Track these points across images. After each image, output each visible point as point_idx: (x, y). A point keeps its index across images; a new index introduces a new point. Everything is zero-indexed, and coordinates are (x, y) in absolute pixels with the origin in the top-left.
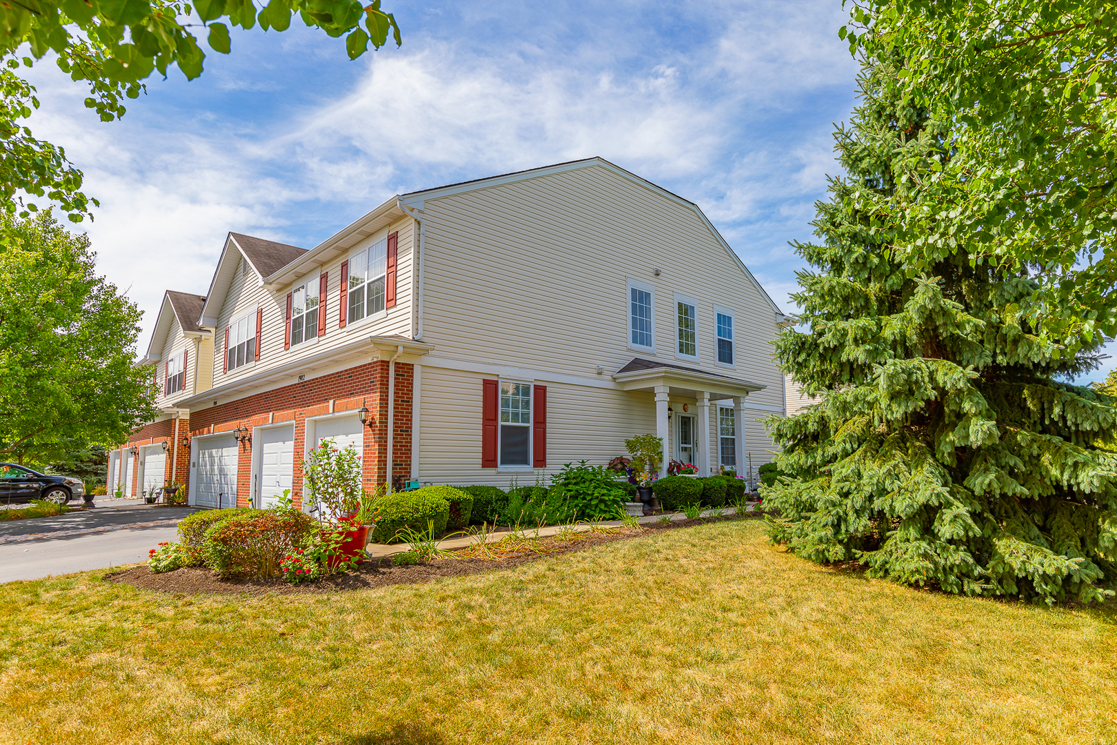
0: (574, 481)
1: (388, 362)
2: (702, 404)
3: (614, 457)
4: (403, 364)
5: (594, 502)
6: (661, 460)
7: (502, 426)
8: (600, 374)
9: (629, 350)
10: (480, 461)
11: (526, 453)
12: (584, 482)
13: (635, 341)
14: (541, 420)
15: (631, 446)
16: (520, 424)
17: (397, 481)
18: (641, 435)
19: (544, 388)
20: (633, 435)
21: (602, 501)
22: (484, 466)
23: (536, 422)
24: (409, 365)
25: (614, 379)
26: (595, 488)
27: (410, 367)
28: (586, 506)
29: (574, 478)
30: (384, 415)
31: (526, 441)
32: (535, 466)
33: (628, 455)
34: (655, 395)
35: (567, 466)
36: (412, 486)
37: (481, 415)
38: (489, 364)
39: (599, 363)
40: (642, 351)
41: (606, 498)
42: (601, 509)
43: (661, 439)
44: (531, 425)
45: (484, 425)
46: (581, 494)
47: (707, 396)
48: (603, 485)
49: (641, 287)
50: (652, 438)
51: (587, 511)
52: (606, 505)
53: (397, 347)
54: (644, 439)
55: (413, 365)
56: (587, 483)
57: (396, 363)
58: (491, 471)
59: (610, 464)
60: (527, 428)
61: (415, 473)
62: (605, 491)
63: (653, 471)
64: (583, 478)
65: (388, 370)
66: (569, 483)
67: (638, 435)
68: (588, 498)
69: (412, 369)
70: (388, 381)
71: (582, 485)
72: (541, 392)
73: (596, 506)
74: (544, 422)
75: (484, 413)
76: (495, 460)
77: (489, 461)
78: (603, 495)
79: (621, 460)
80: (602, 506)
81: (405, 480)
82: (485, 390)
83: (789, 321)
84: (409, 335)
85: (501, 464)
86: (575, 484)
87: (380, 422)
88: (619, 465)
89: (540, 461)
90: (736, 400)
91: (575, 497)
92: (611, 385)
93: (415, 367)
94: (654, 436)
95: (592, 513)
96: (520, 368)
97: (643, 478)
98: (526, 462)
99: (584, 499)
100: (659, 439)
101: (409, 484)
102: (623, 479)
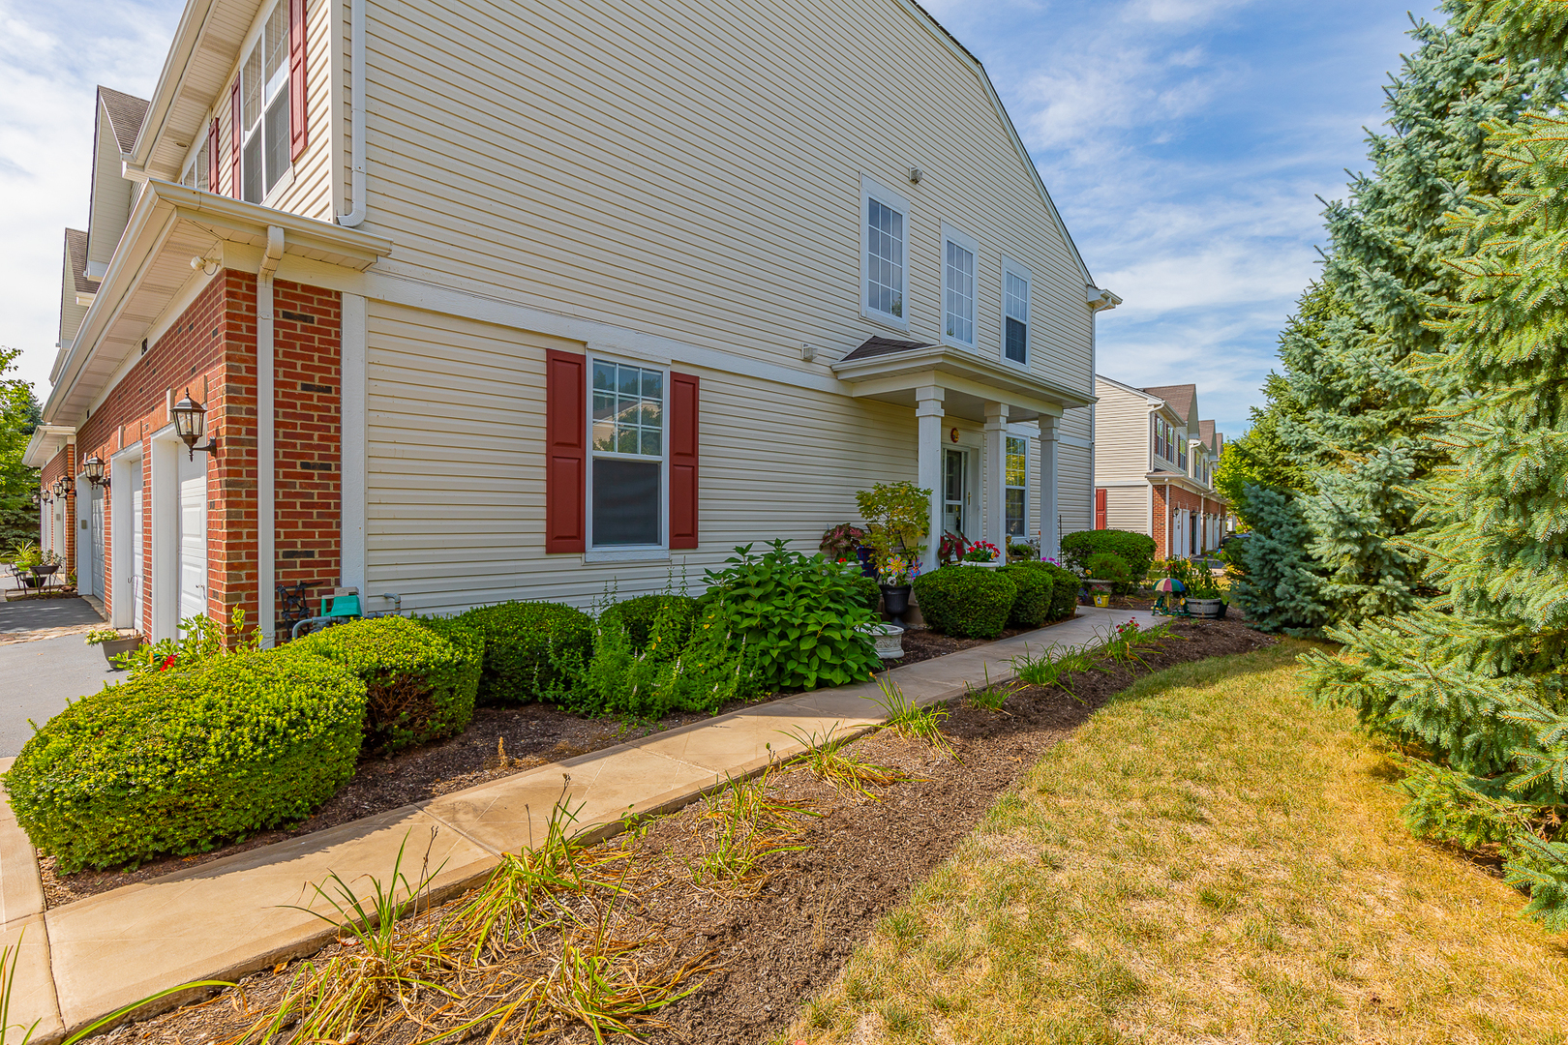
0: (757, 593)
1: (253, 277)
2: (994, 426)
3: (833, 526)
4: (305, 288)
5: (806, 646)
6: (926, 533)
7: (597, 461)
8: (808, 360)
9: (863, 319)
10: (542, 539)
11: (653, 519)
12: (783, 593)
13: (873, 303)
14: (686, 451)
15: (867, 505)
16: (640, 457)
17: (294, 597)
18: (888, 484)
19: (693, 383)
20: (873, 483)
21: (824, 641)
22: (551, 549)
23: (675, 454)
24: (328, 292)
25: (836, 373)
26: (809, 609)
27: (330, 303)
28: (787, 654)
29: (758, 585)
30: (242, 422)
31: (653, 494)
32: (672, 547)
33: (859, 521)
34: (916, 405)
35: (742, 551)
36: (338, 610)
37: (543, 434)
38: (561, 314)
39: (807, 338)
40: (887, 326)
41: (836, 636)
42: (822, 662)
43: (928, 492)
44: (664, 458)
45: (551, 457)
46: (774, 626)
47: (1005, 411)
48: (826, 603)
49: (886, 199)
50: (910, 489)
51: (791, 666)
52: (835, 652)
53: (266, 229)
54: (893, 491)
55: (338, 294)
56: (790, 597)
57: (277, 283)
58: (571, 560)
59: (825, 538)
60: (655, 467)
61: (353, 572)
62: (834, 620)
63: (910, 556)
64: (779, 584)
65: (254, 299)
66: (745, 597)
67: (882, 483)
68: (794, 635)
69: (338, 305)
70: (254, 330)
71: (777, 602)
72: (686, 389)
73: (812, 653)
74: (694, 453)
75: (551, 428)
76: (580, 535)
77: (563, 538)
78: (828, 626)
79: (846, 531)
80: (826, 654)
81: (320, 593)
82: (551, 376)
83: (1107, 298)
84: (327, 217)
85: (596, 543)
86: (760, 599)
87: (229, 442)
88: (842, 542)
89: (685, 536)
90: (1046, 422)
91: (761, 631)
92: (828, 384)
93: (345, 300)
94: (913, 485)
95: (801, 670)
96: (639, 331)
97: (893, 568)
98: (653, 538)
99: (783, 636)
100: (925, 492)
101: (330, 603)
102: (851, 568)
